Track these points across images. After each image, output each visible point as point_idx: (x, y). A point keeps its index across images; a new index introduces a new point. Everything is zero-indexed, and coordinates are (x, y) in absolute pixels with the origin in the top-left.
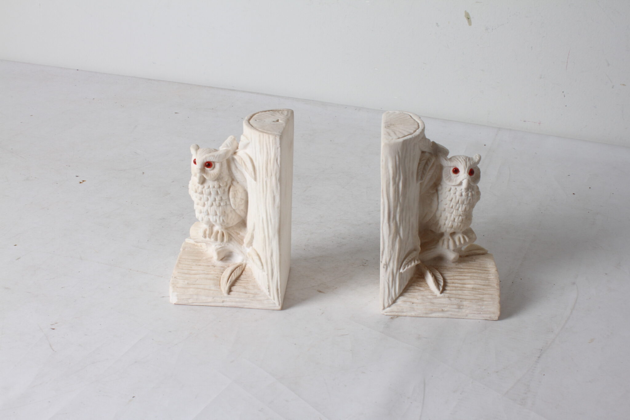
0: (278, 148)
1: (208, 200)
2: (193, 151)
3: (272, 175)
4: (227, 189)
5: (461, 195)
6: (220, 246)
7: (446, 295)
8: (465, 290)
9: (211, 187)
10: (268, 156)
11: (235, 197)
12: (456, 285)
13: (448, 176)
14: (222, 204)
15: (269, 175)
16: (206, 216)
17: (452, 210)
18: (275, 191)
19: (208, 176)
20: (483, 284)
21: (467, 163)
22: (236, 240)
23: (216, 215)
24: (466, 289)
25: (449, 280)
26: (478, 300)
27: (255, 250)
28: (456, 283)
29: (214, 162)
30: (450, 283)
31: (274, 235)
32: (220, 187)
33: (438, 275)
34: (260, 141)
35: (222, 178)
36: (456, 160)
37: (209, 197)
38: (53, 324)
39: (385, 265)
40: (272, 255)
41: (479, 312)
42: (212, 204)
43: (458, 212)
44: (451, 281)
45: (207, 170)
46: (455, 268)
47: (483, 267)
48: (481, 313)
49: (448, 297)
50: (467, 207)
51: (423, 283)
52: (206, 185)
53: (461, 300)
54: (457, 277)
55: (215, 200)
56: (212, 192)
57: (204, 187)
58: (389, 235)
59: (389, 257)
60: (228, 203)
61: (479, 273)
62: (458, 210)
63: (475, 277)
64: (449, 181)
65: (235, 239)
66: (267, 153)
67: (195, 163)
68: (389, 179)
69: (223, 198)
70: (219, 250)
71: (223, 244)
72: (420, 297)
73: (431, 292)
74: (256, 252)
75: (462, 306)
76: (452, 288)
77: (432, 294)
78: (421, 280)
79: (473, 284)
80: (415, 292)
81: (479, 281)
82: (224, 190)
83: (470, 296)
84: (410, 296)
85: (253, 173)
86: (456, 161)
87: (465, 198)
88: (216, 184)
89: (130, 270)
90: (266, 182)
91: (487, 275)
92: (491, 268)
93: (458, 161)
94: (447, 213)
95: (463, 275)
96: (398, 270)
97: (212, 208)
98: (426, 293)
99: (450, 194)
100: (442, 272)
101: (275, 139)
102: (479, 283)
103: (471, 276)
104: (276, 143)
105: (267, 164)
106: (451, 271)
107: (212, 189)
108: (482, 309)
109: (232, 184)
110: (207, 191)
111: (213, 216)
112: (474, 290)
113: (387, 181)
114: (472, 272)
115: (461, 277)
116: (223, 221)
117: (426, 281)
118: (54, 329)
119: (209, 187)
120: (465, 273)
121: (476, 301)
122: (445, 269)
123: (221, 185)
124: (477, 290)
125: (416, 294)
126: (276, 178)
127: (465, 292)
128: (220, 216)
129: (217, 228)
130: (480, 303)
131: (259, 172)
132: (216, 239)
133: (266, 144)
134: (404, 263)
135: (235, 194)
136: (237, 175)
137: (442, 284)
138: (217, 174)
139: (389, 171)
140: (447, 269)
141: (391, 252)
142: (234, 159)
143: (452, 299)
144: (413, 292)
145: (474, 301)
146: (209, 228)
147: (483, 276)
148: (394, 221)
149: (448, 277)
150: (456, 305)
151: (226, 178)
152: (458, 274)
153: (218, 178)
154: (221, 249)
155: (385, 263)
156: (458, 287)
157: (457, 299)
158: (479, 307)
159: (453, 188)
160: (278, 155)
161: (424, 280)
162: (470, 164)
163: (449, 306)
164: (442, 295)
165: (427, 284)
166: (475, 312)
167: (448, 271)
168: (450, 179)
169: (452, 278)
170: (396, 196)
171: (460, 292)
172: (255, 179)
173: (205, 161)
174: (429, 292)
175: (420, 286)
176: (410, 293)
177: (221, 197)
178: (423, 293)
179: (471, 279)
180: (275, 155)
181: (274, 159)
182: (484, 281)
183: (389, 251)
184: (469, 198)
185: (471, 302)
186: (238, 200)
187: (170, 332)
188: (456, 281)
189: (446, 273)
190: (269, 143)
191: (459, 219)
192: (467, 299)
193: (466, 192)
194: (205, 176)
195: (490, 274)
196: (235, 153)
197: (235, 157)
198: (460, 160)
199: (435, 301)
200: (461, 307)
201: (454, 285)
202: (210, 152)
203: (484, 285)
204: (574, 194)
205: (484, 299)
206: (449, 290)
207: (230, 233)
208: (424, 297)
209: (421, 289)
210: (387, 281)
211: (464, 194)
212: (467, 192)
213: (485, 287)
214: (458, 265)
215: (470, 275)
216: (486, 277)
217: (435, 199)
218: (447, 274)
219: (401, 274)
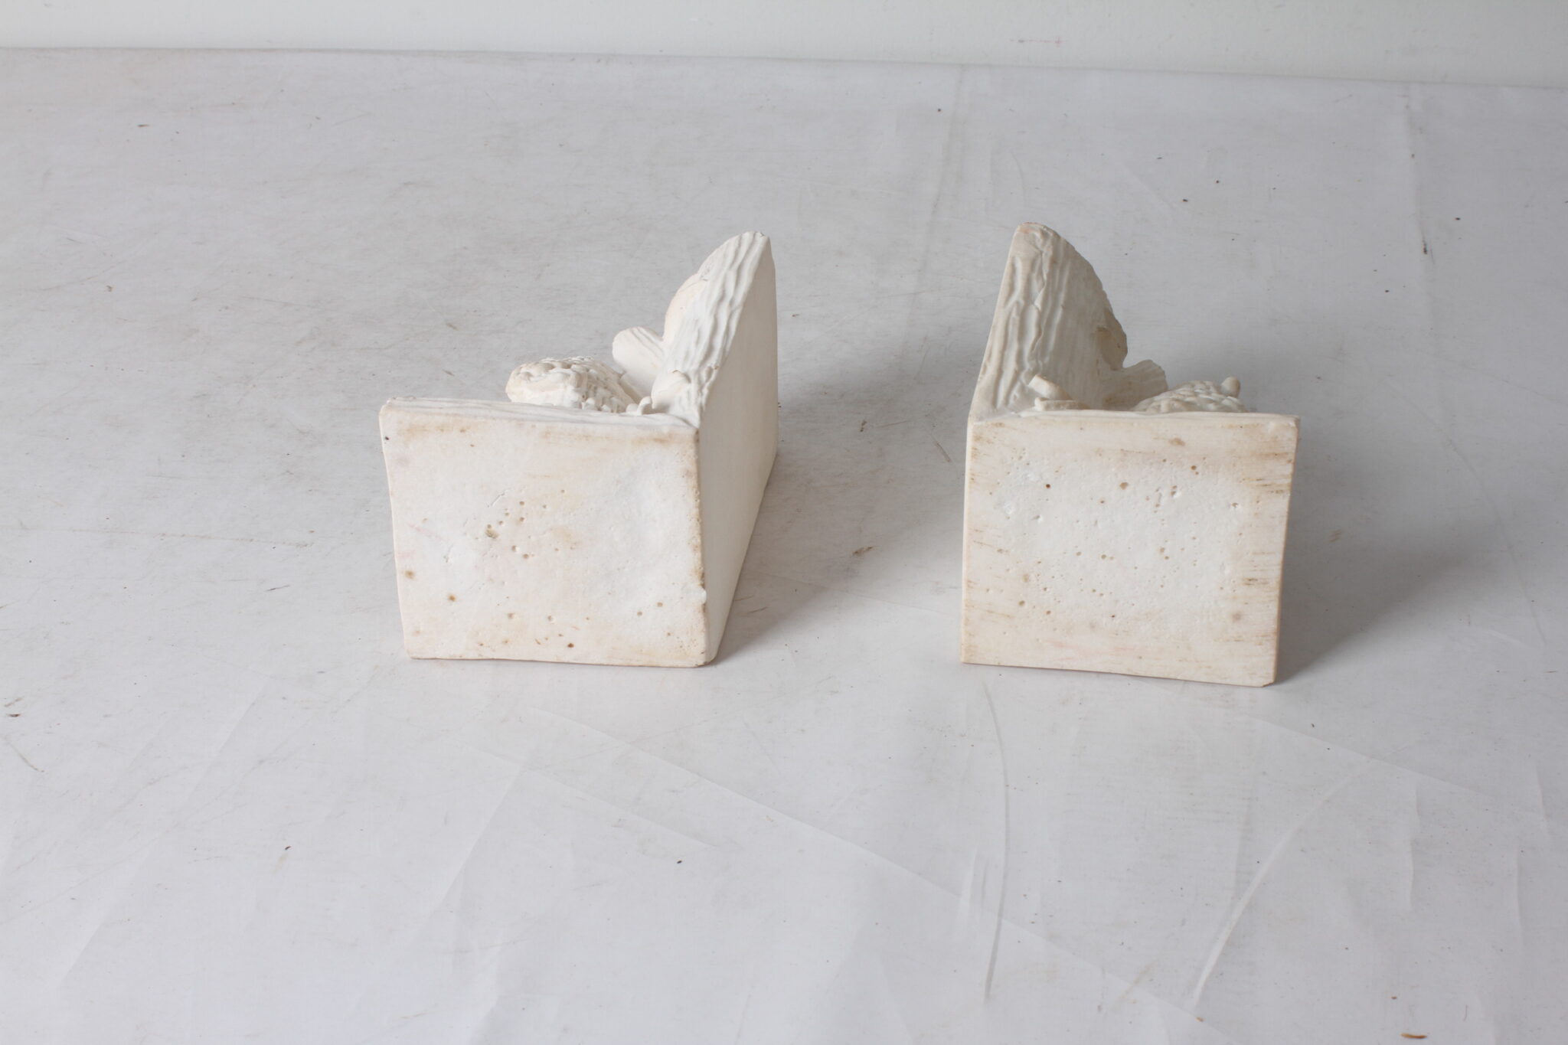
38: (9, 705)
89: (164, 535)
118: (17, 715)
187: (322, 672)
204: (1185, 200)
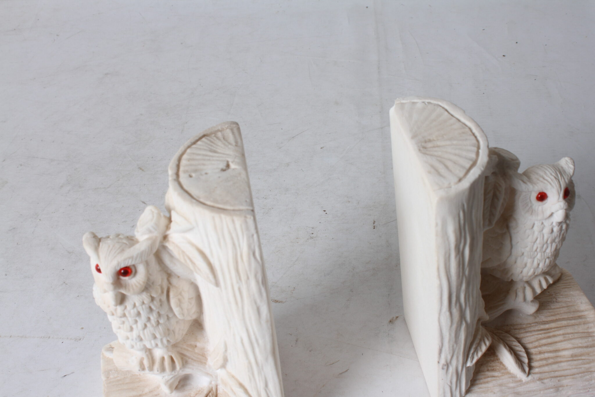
0: (253, 235)
1: (136, 322)
2: (89, 251)
3: (248, 278)
4: (164, 298)
5: (552, 231)
6: (171, 377)
7: (536, 376)
8: (561, 362)
9: (137, 304)
10: (236, 249)
11: (180, 303)
12: (546, 355)
13: (528, 205)
14: (161, 321)
15: (243, 277)
16: (138, 343)
17: (536, 253)
18: (258, 301)
19: (129, 290)
20: (585, 345)
21: (561, 183)
22: (195, 361)
23: (155, 337)
24: (562, 360)
25: (532, 348)
26: (583, 372)
27: (233, 377)
28: (544, 352)
29: (134, 266)
30: (536, 354)
31: (267, 359)
32: (153, 299)
33: (515, 346)
34: (215, 227)
35: (153, 283)
36: (541, 179)
37: (137, 319)
39: (445, 365)
40: (266, 385)
41: (587, 391)
42: (146, 326)
43: (545, 255)
44: (536, 350)
45: (125, 280)
46: (535, 323)
47: (574, 312)
48: (590, 390)
49: (540, 379)
50: (558, 245)
51: (495, 364)
52: (129, 304)
53: (559, 378)
54: (544, 341)
55: (149, 319)
56: (141, 312)
57: (126, 308)
58: (451, 326)
59: (451, 354)
60: (170, 315)
61: (573, 325)
62: (544, 252)
63: (570, 336)
64: (531, 214)
65: (192, 359)
66: (234, 244)
67: (99, 270)
68: (450, 250)
69: (162, 312)
70: (171, 381)
71: (175, 373)
72: (497, 389)
73: (512, 377)
74: (237, 380)
75: (560, 387)
76: (541, 363)
77: (514, 379)
78: (492, 359)
79: (571, 349)
80: (487, 382)
81: (579, 342)
82: (160, 300)
83: (569, 369)
84: (481, 390)
85: (211, 277)
86: (542, 182)
87: (557, 235)
88: (145, 297)
90: (239, 289)
91: (586, 326)
92: (586, 311)
93: (546, 182)
94: (525, 258)
95: (551, 334)
96: (465, 365)
97: (145, 331)
98: (505, 379)
99: (534, 232)
100: (518, 336)
101: (246, 222)
102: (580, 345)
103: (563, 334)
104: (247, 229)
105: (237, 262)
106: (531, 332)
107: (141, 307)
108: (591, 385)
109: (170, 283)
110: (133, 312)
111: (150, 341)
112: (575, 358)
113: (445, 253)
114: (563, 327)
115: (550, 340)
116: (168, 341)
117: (499, 359)
119: (135, 306)
120: (554, 331)
121: (580, 375)
122: (521, 328)
123: (154, 295)
124: (580, 358)
125: (490, 385)
126: (257, 282)
127: (563, 364)
128: (162, 340)
129: (159, 353)
130: (588, 377)
131: (223, 274)
132: (163, 369)
133: (230, 232)
134: (472, 351)
135: (179, 300)
136: (176, 268)
137: (526, 360)
138: (144, 282)
139: (448, 239)
140: (524, 328)
141: (453, 346)
142: (164, 247)
143: (545, 381)
144: (485, 383)
145: (577, 376)
146: (147, 356)
147: (581, 329)
148: (458, 305)
149: (529, 343)
150: (552, 388)
151: (159, 278)
152: (543, 336)
153: (147, 287)
154: (173, 380)
155: (445, 363)
156: (549, 358)
157: (553, 379)
158: (587, 383)
159: (537, 223)
160: (254, 247)
161: (496, 358)
162: (565, 182)
163: (542, 392)
164: (530, 377)
165: (501, 363)
166: (582, 391)
167: (526, 332)
168: (531, 211)
169: (536, 344)
170: (461, 270)
171: (555, 367)
172: (217, 284)
173: (118, 269)
174: (509, 378)
175: (493, 370)
176: (480, 386)
177: (158, 313)
178: (500, 382)
179: (565, 341)
180: (249, 246)
181: (249, 254)
182: (586, 340)
183: (451, 346)
184: (563, 232)
185: (573, 378)
186: (185, 305)
188: (544, 348)
189: (525, 337)
190: (235, 229)
191: (546, 263)
192: (567, 376)
193: (558, 226)
194: (123, 291)
195: (589, 323)
196: (165, 237)
197: (167, 244)
198: (549, 180)
199: (520, 389)
200: (560, 389)
201: (542, 356)
202: (123, 250)
203: (587, 347)
205: (593, 369)
206: (537, 367)
207: (183, 352)
208: (503, 388)
209: (496, 374)
210: (449, 384)
211: (556, 229)
212: (561, 225)
213: (590, 350)
214: (538, 316)
215: (561, 332)
216: (586, 331)
217: (507, 243)
218: (527, 339)
219: (468, 369)
